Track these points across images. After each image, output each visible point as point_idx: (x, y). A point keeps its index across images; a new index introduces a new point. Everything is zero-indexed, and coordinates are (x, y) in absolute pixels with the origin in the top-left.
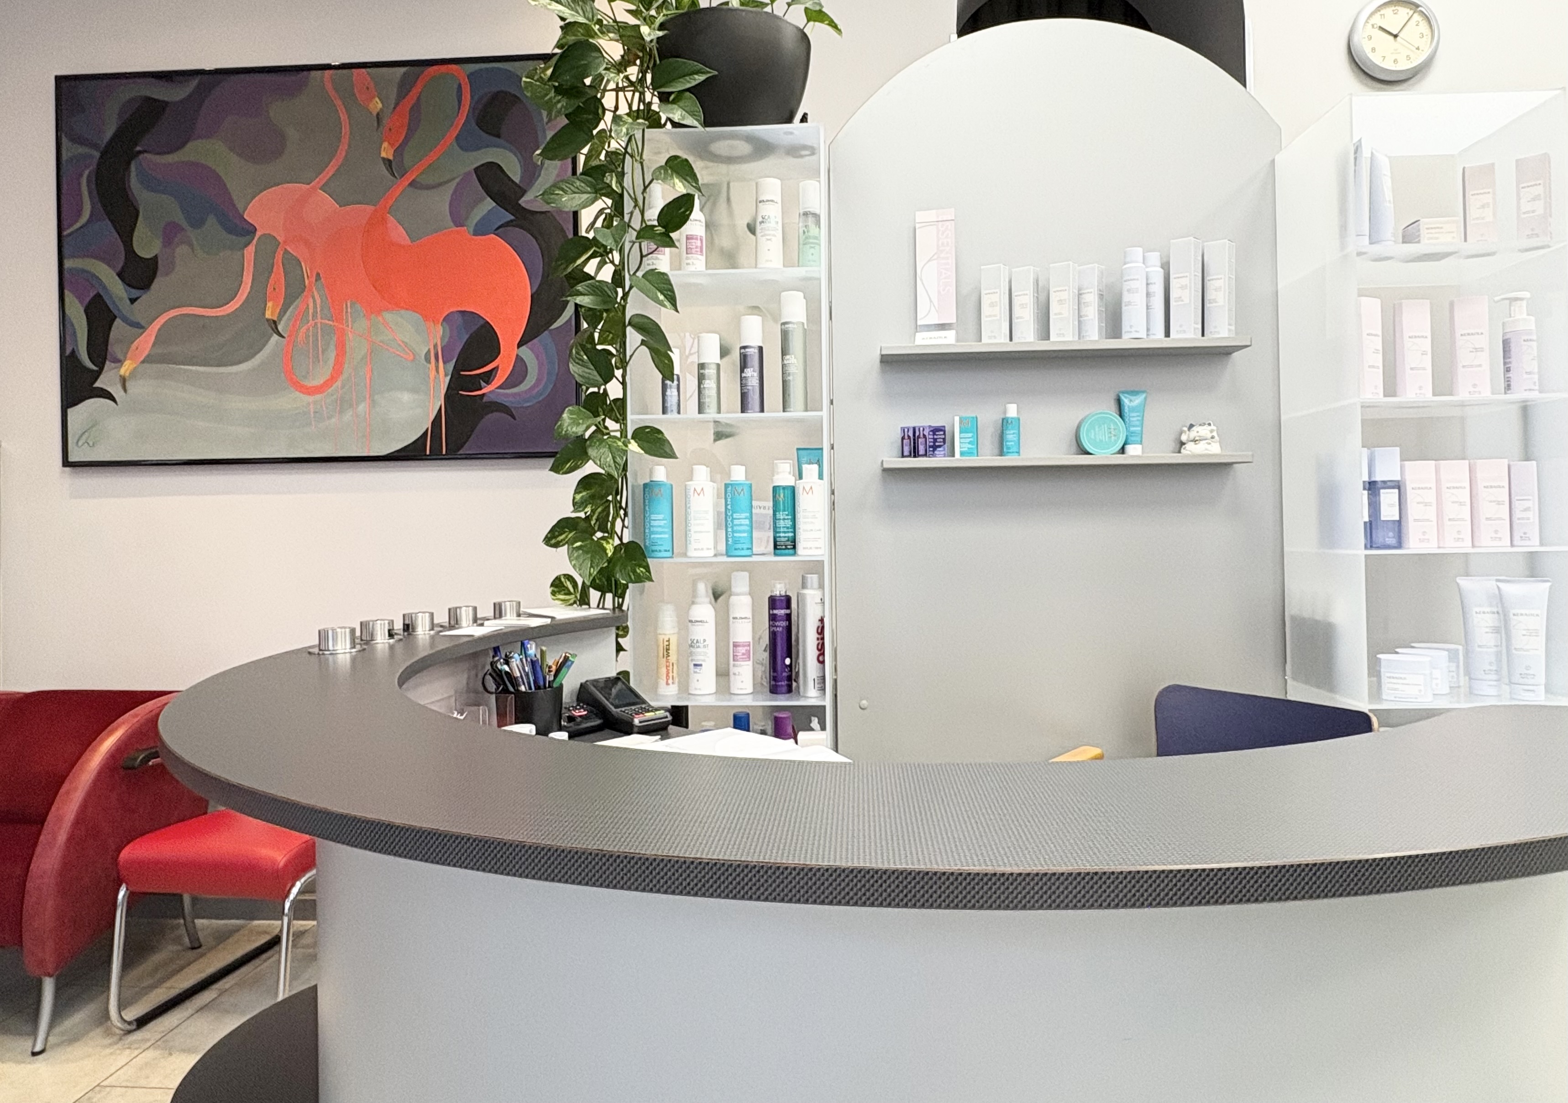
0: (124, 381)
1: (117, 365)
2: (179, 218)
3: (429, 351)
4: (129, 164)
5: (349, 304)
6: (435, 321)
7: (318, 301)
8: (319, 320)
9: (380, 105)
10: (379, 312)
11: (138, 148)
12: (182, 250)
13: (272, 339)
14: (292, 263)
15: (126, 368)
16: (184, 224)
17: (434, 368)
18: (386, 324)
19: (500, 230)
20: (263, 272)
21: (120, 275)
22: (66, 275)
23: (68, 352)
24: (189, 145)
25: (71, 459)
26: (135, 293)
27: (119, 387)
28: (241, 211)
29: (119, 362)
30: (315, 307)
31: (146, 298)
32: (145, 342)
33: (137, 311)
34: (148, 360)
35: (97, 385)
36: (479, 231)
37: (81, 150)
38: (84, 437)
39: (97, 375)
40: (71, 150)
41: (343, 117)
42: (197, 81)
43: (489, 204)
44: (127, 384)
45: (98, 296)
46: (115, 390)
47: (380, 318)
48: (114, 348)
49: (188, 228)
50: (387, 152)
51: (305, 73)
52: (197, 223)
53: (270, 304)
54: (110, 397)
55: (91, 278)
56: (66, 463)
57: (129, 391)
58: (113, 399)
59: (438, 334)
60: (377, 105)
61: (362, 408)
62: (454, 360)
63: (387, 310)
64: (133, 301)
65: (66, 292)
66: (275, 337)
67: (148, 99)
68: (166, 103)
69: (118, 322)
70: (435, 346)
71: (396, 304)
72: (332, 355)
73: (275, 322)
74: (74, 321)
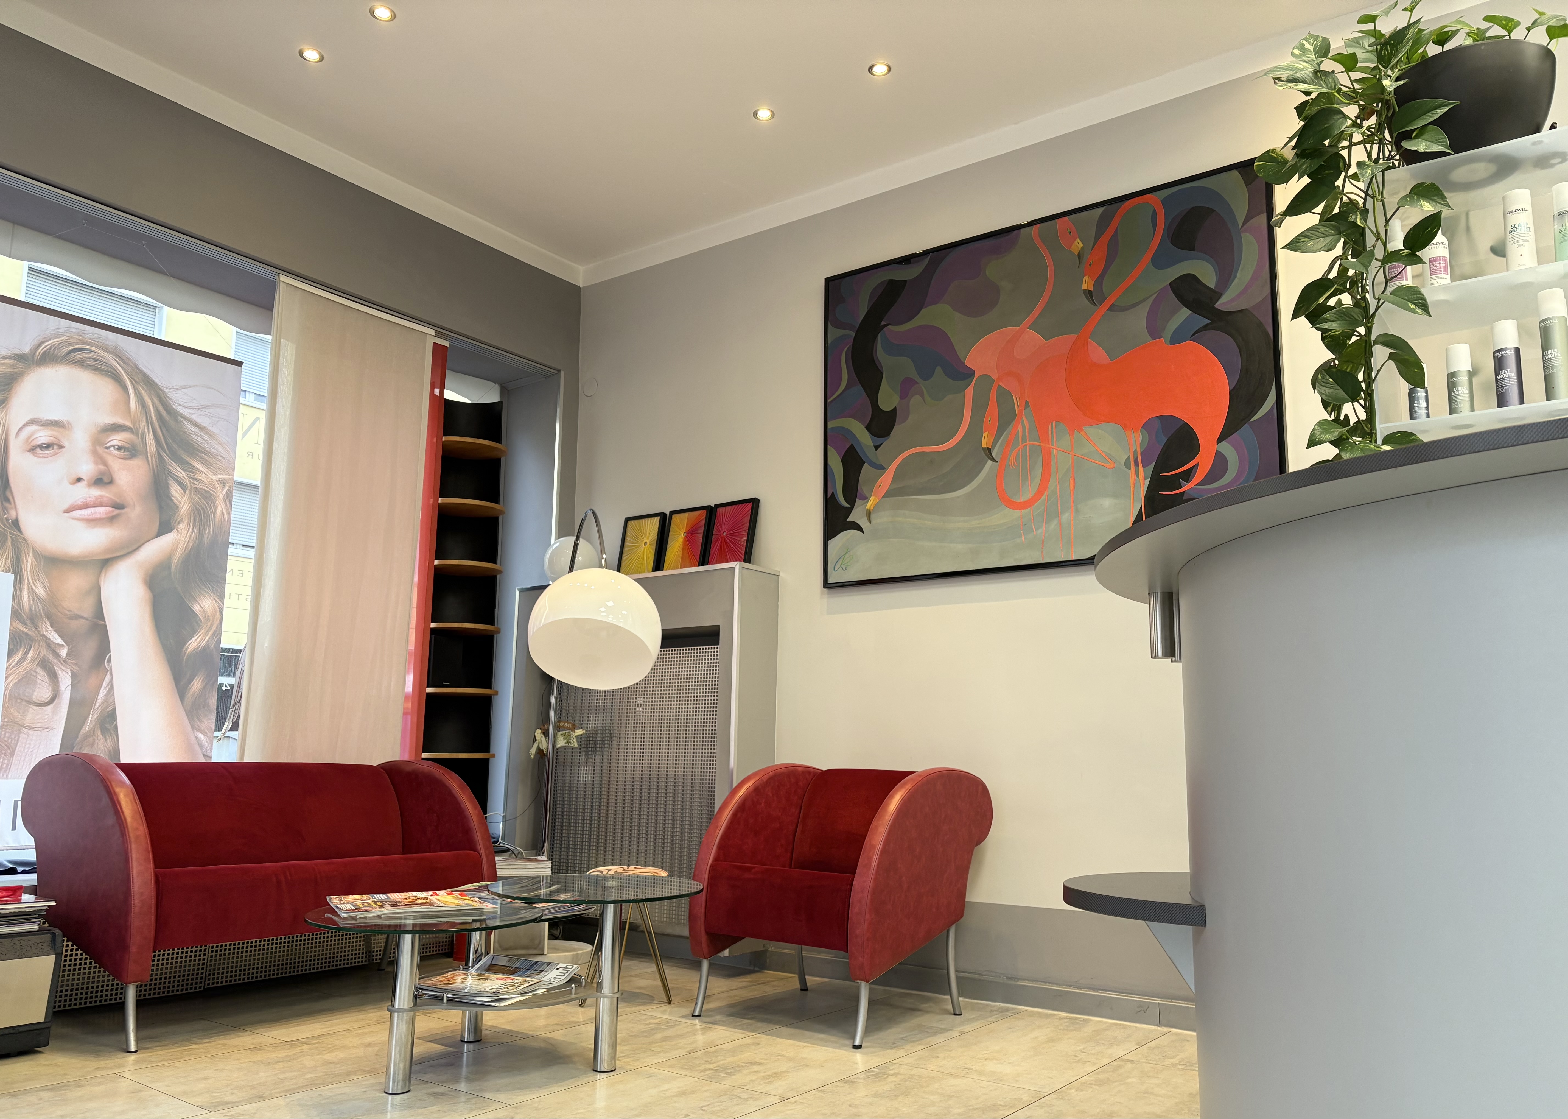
0: (869, 514)
1: (866, 501)
2: (913, 373)
3: (1129, 458)
4: (875, 337)
5: (1054, 425)
6: (1135, 430)
7: (1027, 426)
8: (1028, 442)
9: (1081, 245)
10: (1080, 429)
11: (883, 323)
12: (915, 400)
13: (987, 463)
14: (1004, 396)
15: (869, 505)
16: (917, 378)
17: (1134, 472)
18: (1088, 439)
19: (1196, 335)
20: (979, 407)
21: (868, 428)
22: (829, 433)
23: (829, 495)
24: (923, 311)
25: (830, 581)
26: (879, 441)
27: (865, 519)
28: (962, 360)
29: (865, 498)
30: (1024, 431)
31: (888, 444)
32: (886, 480)
33: (879, 456)
34: (888, 495)
35: (848, 520)
36: (1176, 339)
37: (842, 332)
38: (840, 561)
39: (849, 511)
40: (835, 333)
41: (1049, 261)
42: (929, 258)
43: (1185, 312)
44: (872, 516)
45: (852, 447)
46: (863, 522)
47: (1082, 433)
48: (863, 487)
49: (919, 380)
50: (1087, 284)
51: (1016, 232)
52: (926, 375)
53: (985, 435)
54: (859, 528)
55: (846, 433)
56: (827, 585)
57: (873, 522)
58: (862, 531)
59: (1137, 440)
60: (1078, 244)
61: (1066, 517)
62: (1154, 463)
63: (1089, 425)
64: (877, 448)
65: (829, 447)
66: (990, 462)
67: (891, 282)
68: (906, 281)
69: (866, 465)
70: (1135, 452)
71: (1096, 418)
72: (1039, 471)
73: (989, 449)
74: (834, 471)
